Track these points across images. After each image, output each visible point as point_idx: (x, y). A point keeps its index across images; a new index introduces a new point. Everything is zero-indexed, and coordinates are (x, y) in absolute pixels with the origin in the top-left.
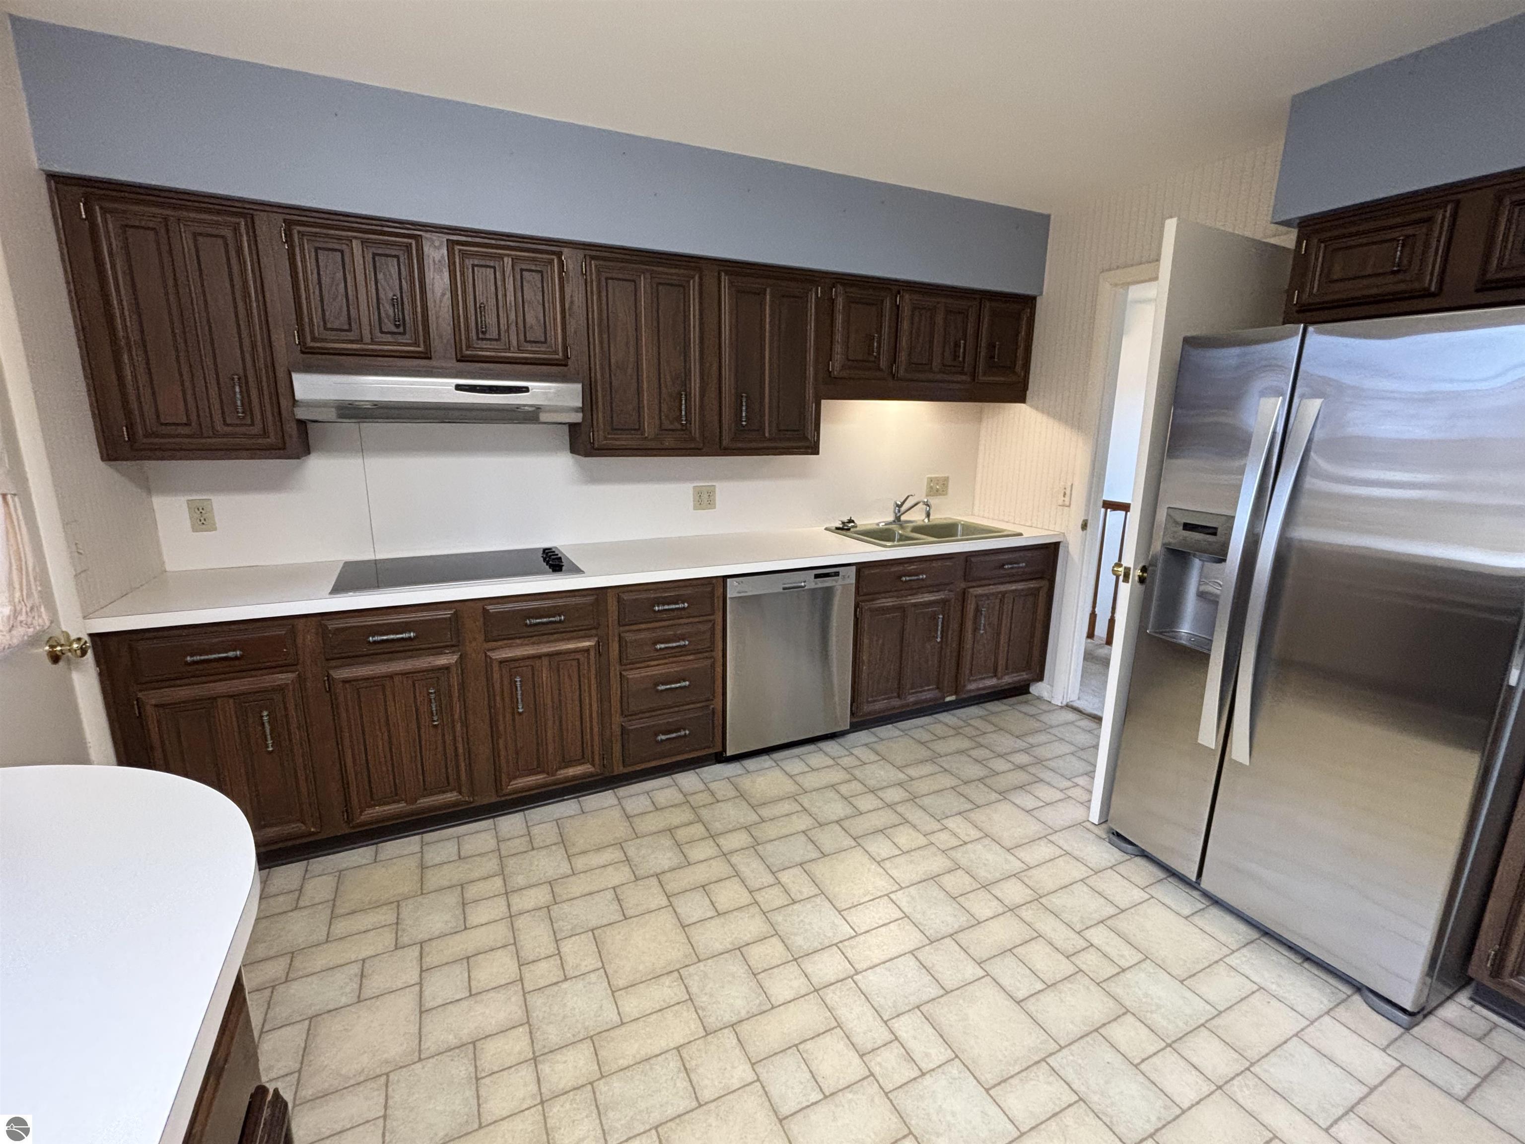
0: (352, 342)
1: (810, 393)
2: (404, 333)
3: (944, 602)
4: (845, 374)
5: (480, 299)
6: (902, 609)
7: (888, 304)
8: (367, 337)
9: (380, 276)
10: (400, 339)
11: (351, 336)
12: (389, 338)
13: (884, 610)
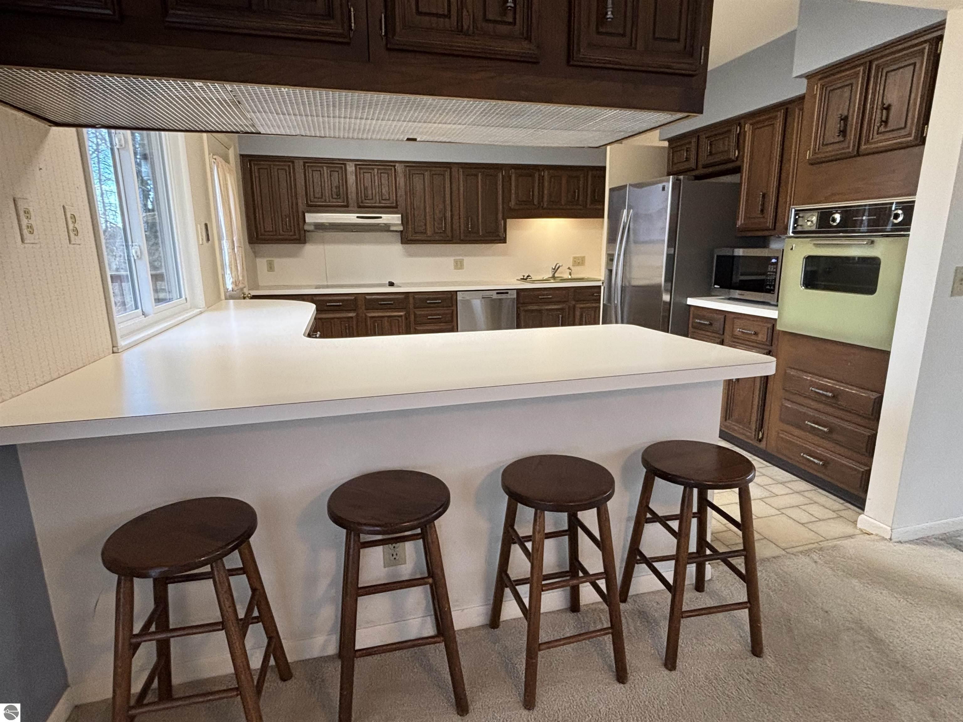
0: (322, 202)
1: (500, 216)
2: (340, 198)
3: (562, 309)
4: (517, 207)
5: (366, 184)
6: (540, 311)
7: (537, 175)
8: (328, 201)
9: (332, 178)
10: (339, 200)
11: (323, 200)
12: (334, 200)
13: (532, 311)
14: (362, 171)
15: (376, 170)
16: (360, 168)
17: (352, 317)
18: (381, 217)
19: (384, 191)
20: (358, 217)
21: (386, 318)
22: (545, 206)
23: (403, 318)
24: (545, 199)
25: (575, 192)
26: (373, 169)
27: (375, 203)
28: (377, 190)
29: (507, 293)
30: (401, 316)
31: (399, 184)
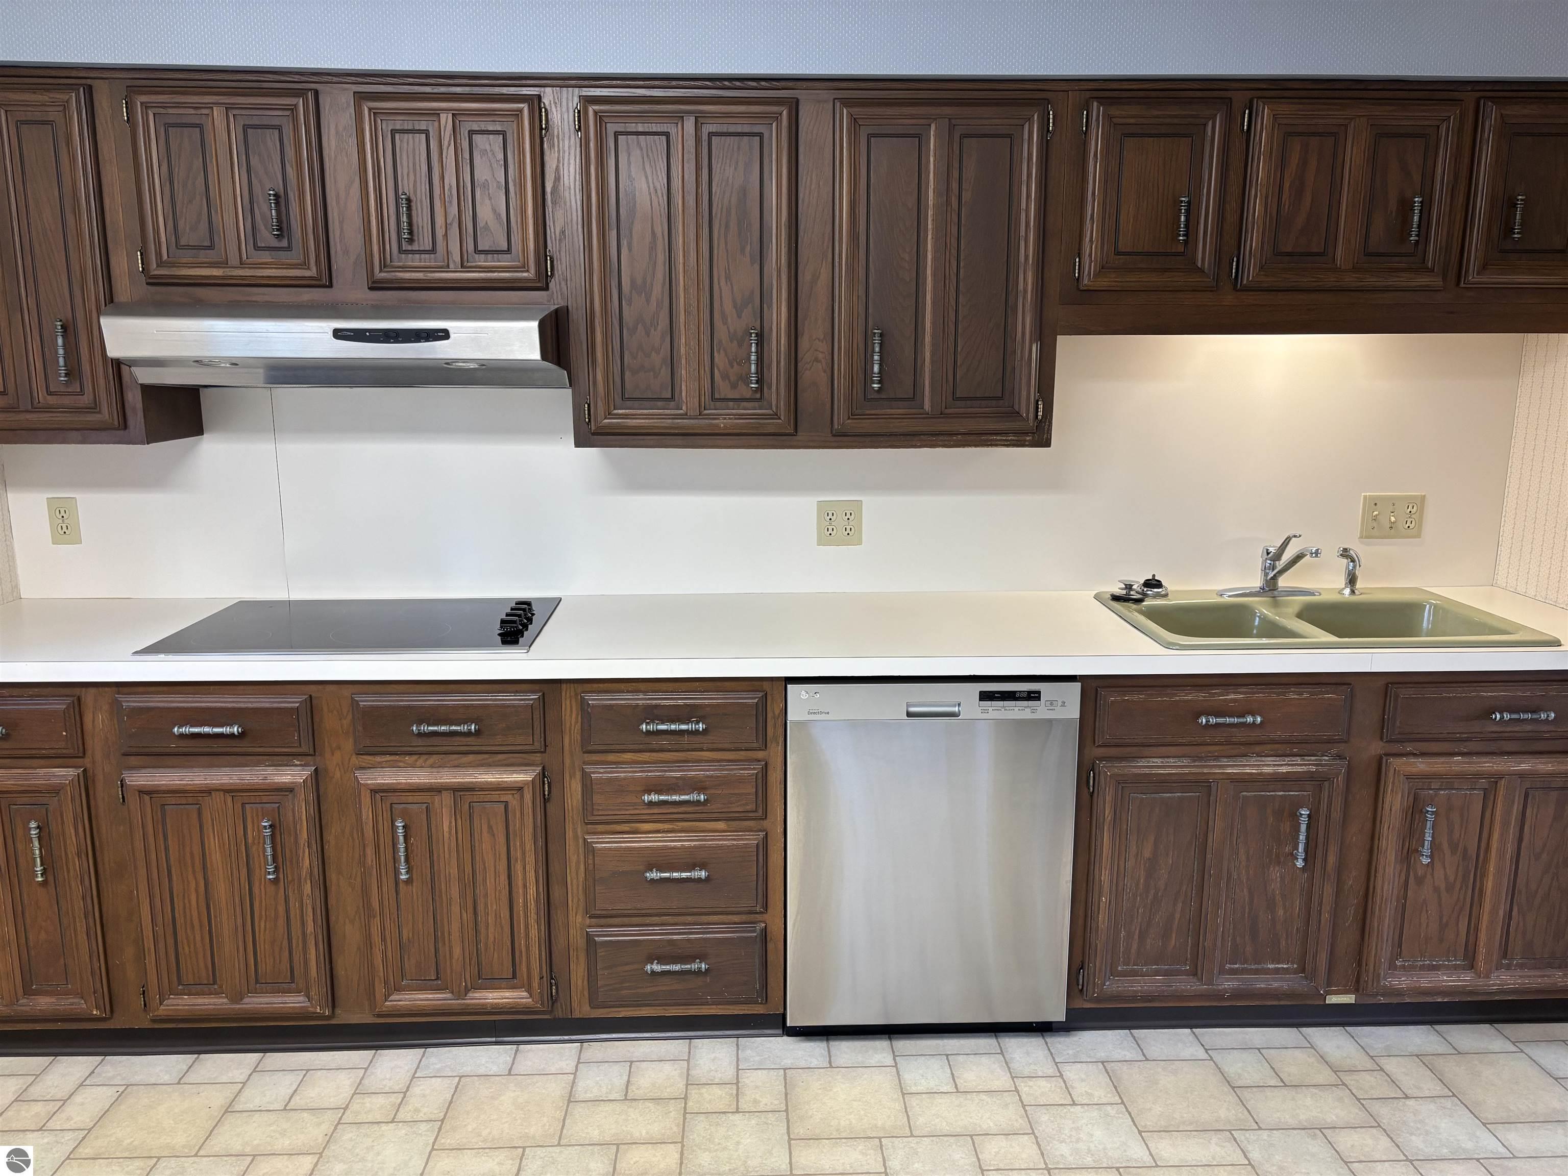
0: (212, 265)
1: (1025, 321)
2: (289, 248)
3: (1317, 780)
4: (1104, 283)
5: (406, 186)
6: (1204, 785)
7: (1215, 130)
8: (234, 260)
9: (254, 161)
10: (284, 256)
11: (212, 256)
12: (266, 257)
13: (1163, 783)
14: (386, 126)
15: (446, 119)
16: (375, 113)
17: (288, 790)
18: (444, 335)
19: (485, 213)
20: (338, 334)
21: (447, 798)
22: (1251, 273)
23: (528, 796)
24: (1254, 240)
25: (1405, 207)
26: (436, 113)
27: (446, 268)
28: (454, 210)
29: (1034, 696)
30: (518, 789)
31: (557, 179)
